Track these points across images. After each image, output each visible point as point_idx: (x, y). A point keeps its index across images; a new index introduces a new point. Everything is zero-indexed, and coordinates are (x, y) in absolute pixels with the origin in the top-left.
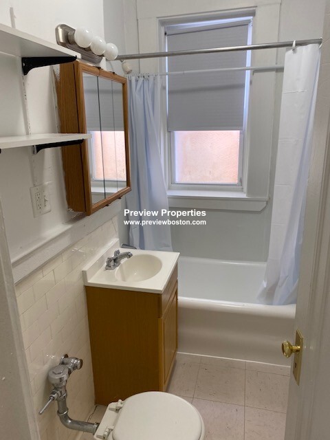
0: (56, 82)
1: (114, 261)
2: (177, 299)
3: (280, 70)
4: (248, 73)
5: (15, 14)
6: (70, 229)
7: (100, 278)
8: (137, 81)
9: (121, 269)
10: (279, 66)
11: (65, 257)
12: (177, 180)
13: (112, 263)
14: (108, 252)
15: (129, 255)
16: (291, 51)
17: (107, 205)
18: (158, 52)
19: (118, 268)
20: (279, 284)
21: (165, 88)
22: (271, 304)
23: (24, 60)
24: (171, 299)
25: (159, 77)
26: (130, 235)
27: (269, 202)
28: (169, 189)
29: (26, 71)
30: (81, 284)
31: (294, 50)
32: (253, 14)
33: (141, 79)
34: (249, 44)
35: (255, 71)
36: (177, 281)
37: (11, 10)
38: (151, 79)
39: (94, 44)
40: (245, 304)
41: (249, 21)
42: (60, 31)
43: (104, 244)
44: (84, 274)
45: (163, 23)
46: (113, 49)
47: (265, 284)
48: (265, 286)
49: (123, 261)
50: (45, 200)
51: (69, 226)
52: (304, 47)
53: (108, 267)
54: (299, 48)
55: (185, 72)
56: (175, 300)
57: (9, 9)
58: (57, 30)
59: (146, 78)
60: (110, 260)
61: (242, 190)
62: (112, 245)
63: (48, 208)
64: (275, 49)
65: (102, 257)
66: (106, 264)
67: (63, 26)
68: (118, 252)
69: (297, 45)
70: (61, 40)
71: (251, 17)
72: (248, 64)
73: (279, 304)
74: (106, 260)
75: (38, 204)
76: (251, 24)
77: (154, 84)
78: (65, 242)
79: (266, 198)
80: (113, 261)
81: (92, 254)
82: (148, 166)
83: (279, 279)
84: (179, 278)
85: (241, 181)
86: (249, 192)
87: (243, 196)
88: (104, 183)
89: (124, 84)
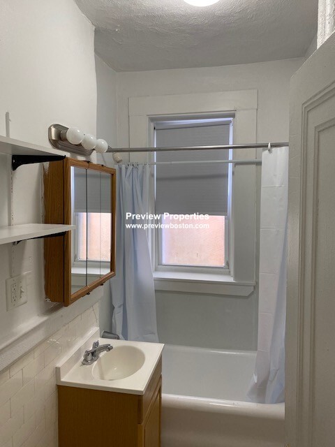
0: (45, 175)
1: (93, 354)
2: (160, 398)
3: (259, 164)
4: (230, 165)
5: (10, 118)
6: (46, 321)
7: (75, 376)
8: (127, 168)
9: (99, 364)
10: (257, 160)
11: (37, 353)
12: (164, 261)
13: (90, 357)
14: (86, 344)
15: (108, 348)
16: (267, 151)
17: (88, 294)
18: (148, 147)
19: (96, 363)
20: (270, 379)
21: (153, 175)
22: (263, 402)
23: (14, 157)
24: (154, 399)
25: (148, 166)
26: (113, 321)
27: (256, 287)
28: (156, 270)
29: (15, 166)
30: (53, 383)
31: (269, 150)
32: (233, 116)
33: (131, 167)
34: (231, 144)
35: (236, 164)
36: (161, 377)
37: (7, 115)
38: (140, 167)
39: (85, 141)
40: (236, 402)
41: (230, 121)
42: (53, 130)
43: (82, 335)
44: (57, 372)
45: (152, 120)
46: (104, 144)
47: (255, 379)
48: (256, 382)
49: (102, 355)
50: (21, 292)
51: (45, 318)
52: (278, 148)
53: (86, 362)
54: (274, 149)
55: (173, 162)
56: (158, 398)
57: (5, 113)
58: (50, 129)
59: (135, 166)
60: (87, 353)
61: (229, 274)
62: (92, 335)
63: (23, 300)
64: (255, 149)
65: (80, 350)
66: (83, 358)
67: (56, 126)
68: (96, 344)
69: (271, 146)
70: (53, 138)
71: (231, 119)
72: (230, 158)
73: (272, 403)
74: (84, 354)
75: (13, 297)
76: (231, 124)
77: (143, 172)
78: (39, 336)
79: (254, 283)
80: (90, 355)
81: (69, 345)
82: (134, 247)
83: (269, 372)
84: (163, 374)
85: (227, 264)
86: (236, 277)
87: (230, 279)
88: (87, 264)
89: (112, 175)
